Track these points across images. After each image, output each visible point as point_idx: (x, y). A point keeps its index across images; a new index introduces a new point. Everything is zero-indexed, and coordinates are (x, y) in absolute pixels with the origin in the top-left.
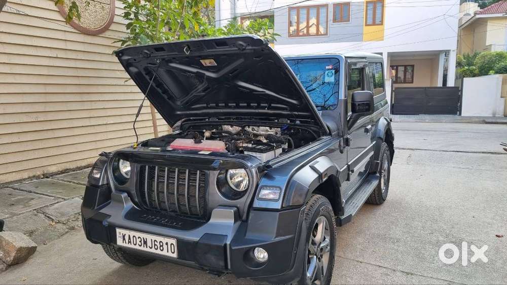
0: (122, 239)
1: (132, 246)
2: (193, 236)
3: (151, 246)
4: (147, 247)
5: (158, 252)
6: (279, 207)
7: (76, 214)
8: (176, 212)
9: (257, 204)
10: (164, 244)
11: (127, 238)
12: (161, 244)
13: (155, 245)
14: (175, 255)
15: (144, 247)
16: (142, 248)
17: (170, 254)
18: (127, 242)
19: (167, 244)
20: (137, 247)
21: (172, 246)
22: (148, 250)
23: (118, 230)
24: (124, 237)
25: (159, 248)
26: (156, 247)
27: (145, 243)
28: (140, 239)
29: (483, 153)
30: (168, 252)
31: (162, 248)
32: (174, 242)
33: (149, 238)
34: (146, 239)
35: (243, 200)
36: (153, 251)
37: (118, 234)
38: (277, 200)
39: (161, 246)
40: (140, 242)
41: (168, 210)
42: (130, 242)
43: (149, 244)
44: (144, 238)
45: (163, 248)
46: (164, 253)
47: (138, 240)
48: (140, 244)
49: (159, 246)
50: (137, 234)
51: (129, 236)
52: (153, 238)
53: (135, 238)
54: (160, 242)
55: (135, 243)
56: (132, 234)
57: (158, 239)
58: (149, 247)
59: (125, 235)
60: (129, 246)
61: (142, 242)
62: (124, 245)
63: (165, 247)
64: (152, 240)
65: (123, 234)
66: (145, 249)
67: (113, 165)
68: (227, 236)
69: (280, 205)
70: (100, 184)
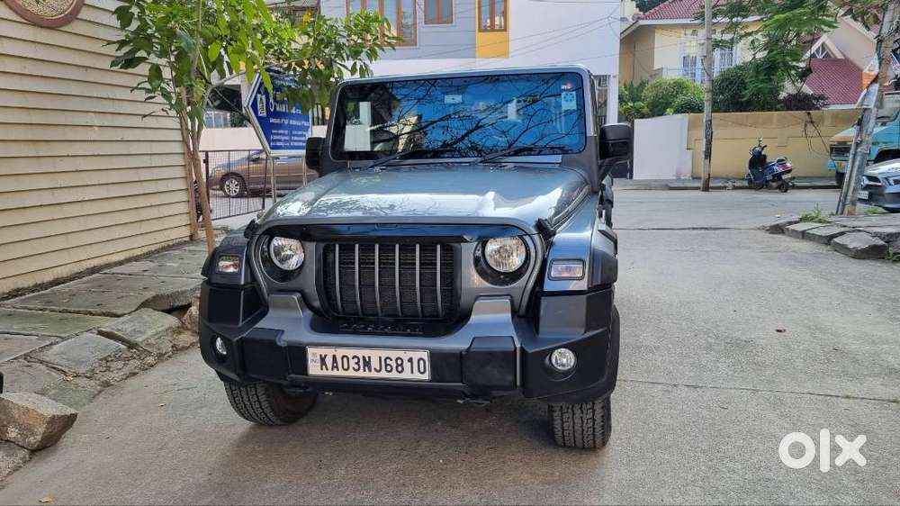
0: (319, 364)
1: (341, 373)
2: (456, 343)
3: (378, 369)
4: (370, 371)
5: (394, 375)
6: (585, 288)
7: (101, 360)
8: (397, 316)
9: (549, 286)
10: (406, 361)
11: (329, 361)
12: (399, 362)
13: (386, 365)
14: (426, 377)
15: (365, 371)
16: (361, 374)
17: (417, 376)
18: (330, 366)
19: (410, 360)
20: (351, 373)
21: (422, 362)
22: (374, 374)
23: (310, 351)
24: (323, 360)
25: (394, 369)
26: (389, 368)
27: (367, 364)
28: (356, 360)
29: (694, 229)
30: (412, 372)
31: (400, 369)
32: (425, 355)
33: (375, 356)
34: (369, 358)
35: (520, 283)
36: (384, 374)
37: (310, 357)
38: (581, 279)
39: (398, 365)
40: (358, 363)
41: (380, 314)
42: (337, 367)
43: (375, 364)
44: (364, 357)
45: (403, 369)
46: (406, 375)
47: (352, 362)
48: (356, 367)
49: (394, 366)
50: (350, 353)
51: (334, 357)
52: (384, 354)
53: (345, 359)
54: (397, 359)
55: (346, 367)
56: (340, 353)
57: (394, 354)
58: (375, 369)
59: (326, 356)
60: (335, 373)
61: (361, 364)
62: (324, 372)
63: (407, 365)
64: (380, 358)
65: (321, 356)
66: (367, 374)
67: (262, 248)
68: (512, 337)
69: (586, 284)
70: (242, 283)
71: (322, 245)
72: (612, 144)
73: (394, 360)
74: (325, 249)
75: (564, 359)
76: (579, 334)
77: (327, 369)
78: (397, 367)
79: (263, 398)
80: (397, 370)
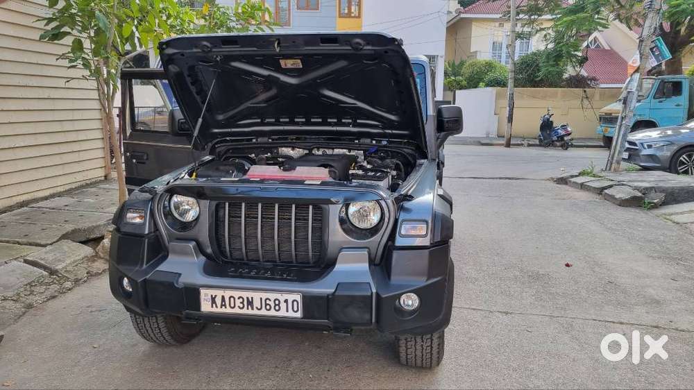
0: (210, 303)
1: (228, 310)
2: (323, 288)
3: (259, 307)
4: (252, 309)
5: (273, 313)
6: (428, 244)
8: (275, 262)
9: (399, 242)
10: (282, 301)
11: (218, 301)
12: (277, 302)
13: (266, 305)
14: (299, 315)
15: (248, 309)
16: (245, 311)
17: (291, 314)
18: (219, 305)
19: (286, 301)
20: (237, 311)
21: (295, 303)
22: (255, 312)
23: (203, 292)
24: (213, 299)
25: (273, 308)
26: (268, 307)
27: (250, 303)
28: (241, 300)
29: (500, 178)
30: (287, 311)
31: (277, 308)
32: (298, 297)
33: (257, 297)
34: (252, 298)
35: (377, 238)
36: (264, 312)
37: (202, 296)
38: (425, 236)
39: (276, 305)
40: (242, 303)
41: (261, 260)
42: (225, 305)
43: (257, 304)
44: (248, 298)
45: (280, 308)
46: (282, 313)
47: (238, 302)
48: (241, 306)
49: (273, 305)
50: (236, 294)
51: (223, 297)
52: (264, 295)
53: (232, 299)
54: (275, 300)
55: (232, 305)
56: (228, 294)
57: (272, 296)
58: (257, 308)
59: (216, 296)
60: (223, 310)
61: (245, 303)
62: (215, 310)
63: (283, 305)
64: (261, 299)
65: (212, 296)
66: (250, 312)
67: (164, 204)
68: (369, 283)
69: (429, 240)
70: (147, 232)
71: (214, 203)
72: (447, 122)
73: (273, 300)
74: (217, 206)
75: (410, 301)
76: (422, 282)
77: (217, 307)
78: (275, 307)
79: (162, 325)
80: (275, 309)
